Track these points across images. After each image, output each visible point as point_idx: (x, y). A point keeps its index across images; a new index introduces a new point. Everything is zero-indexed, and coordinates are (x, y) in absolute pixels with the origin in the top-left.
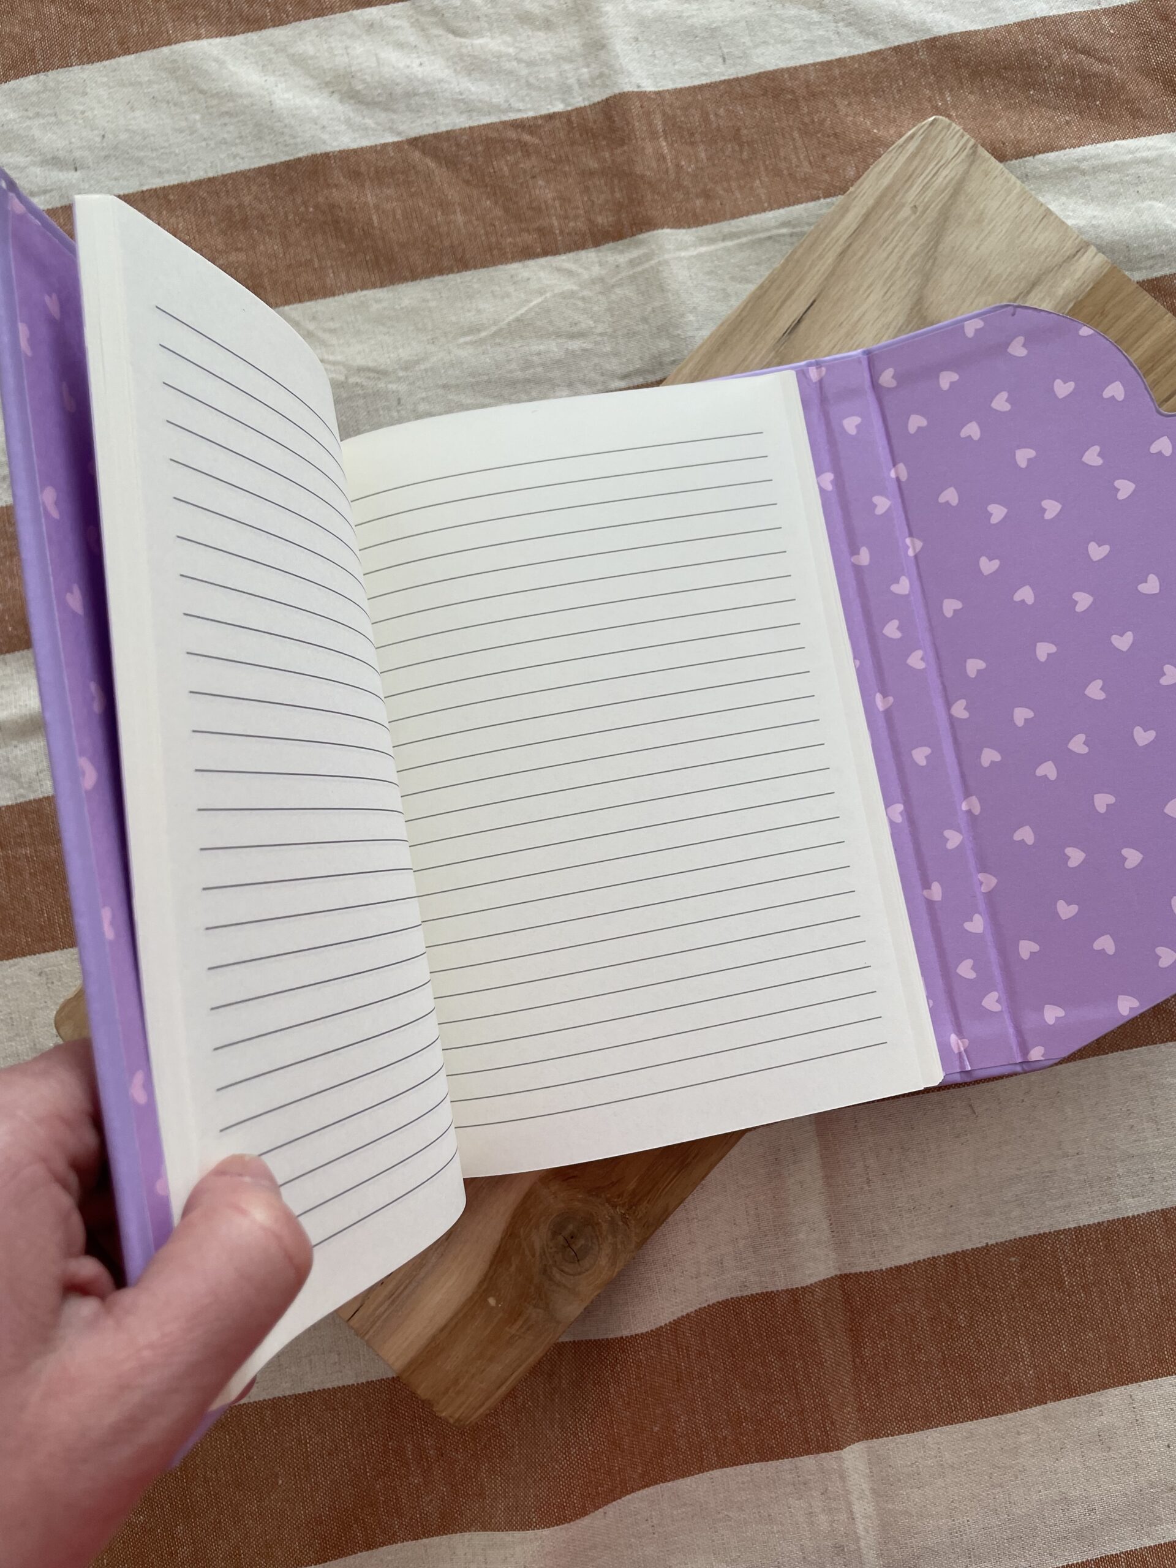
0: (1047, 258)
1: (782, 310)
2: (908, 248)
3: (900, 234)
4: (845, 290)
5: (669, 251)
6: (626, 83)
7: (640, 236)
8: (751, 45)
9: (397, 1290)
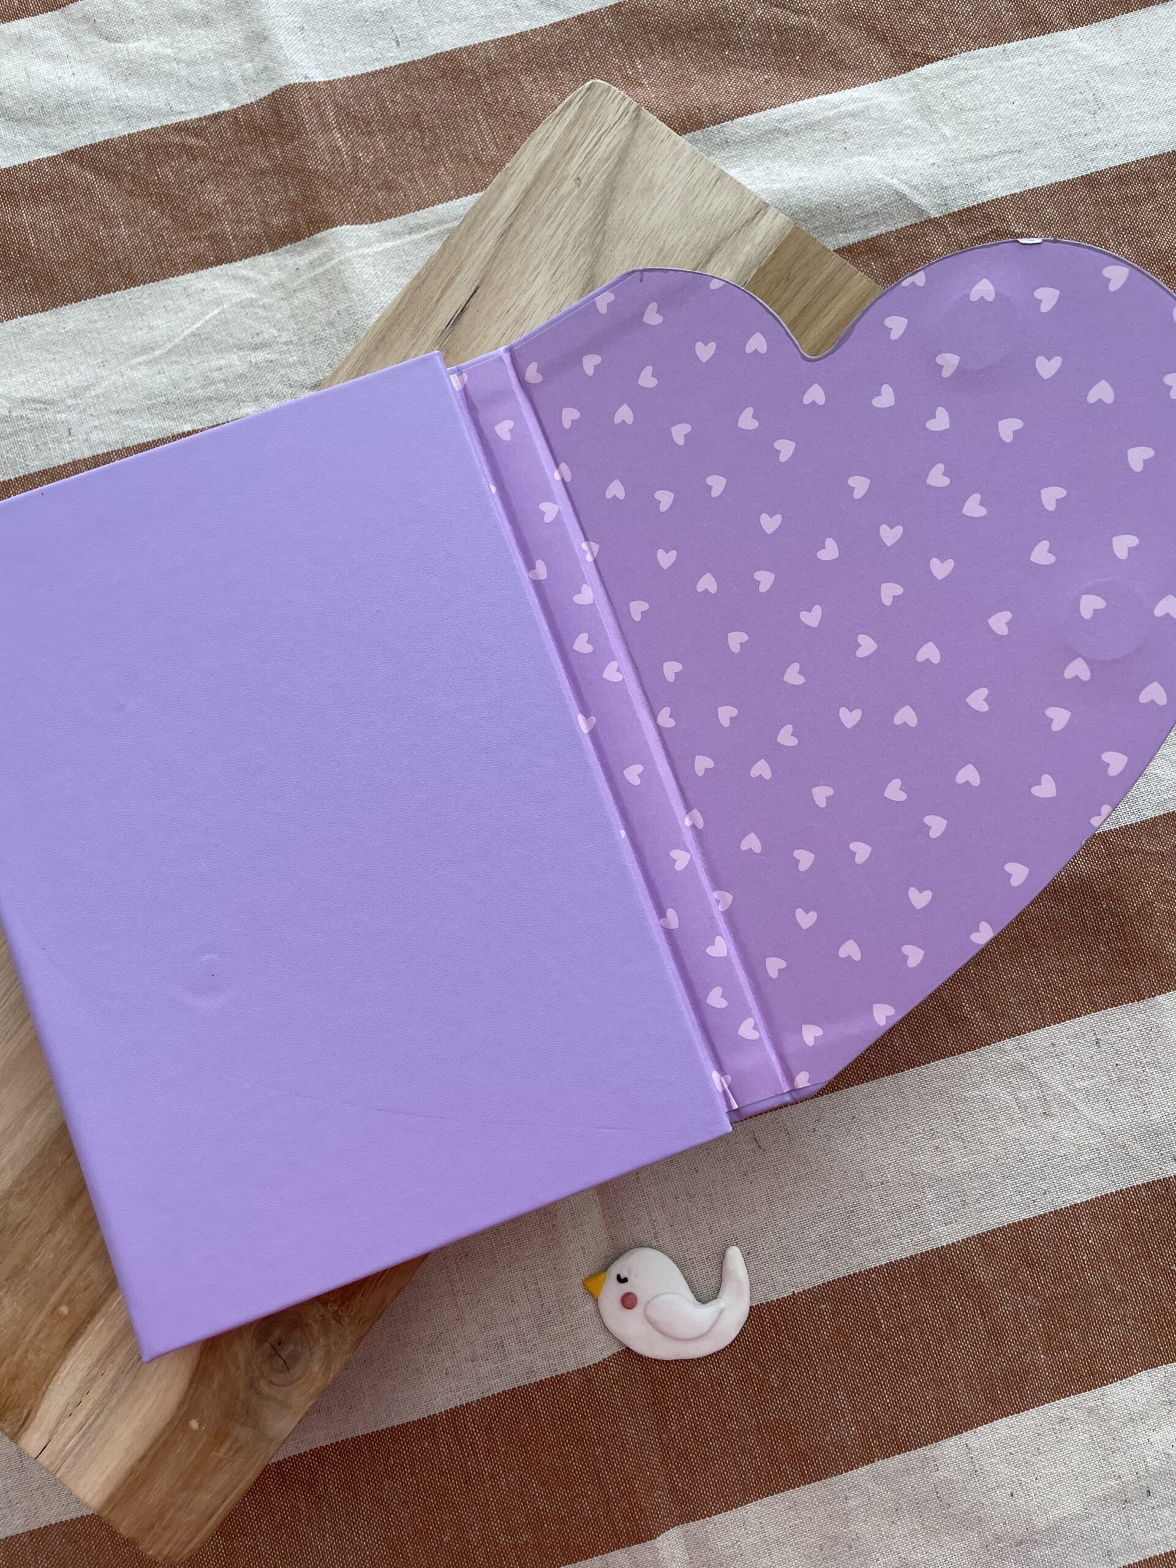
0: (724, 223)
1: (442, 301)
2: (574, 224)
3: (563, 210)
4: (509, 274)
5: (350, 249)
6: (292, 75)
7: (318, 235)
8: (425, 25)
9: (88, 1420)
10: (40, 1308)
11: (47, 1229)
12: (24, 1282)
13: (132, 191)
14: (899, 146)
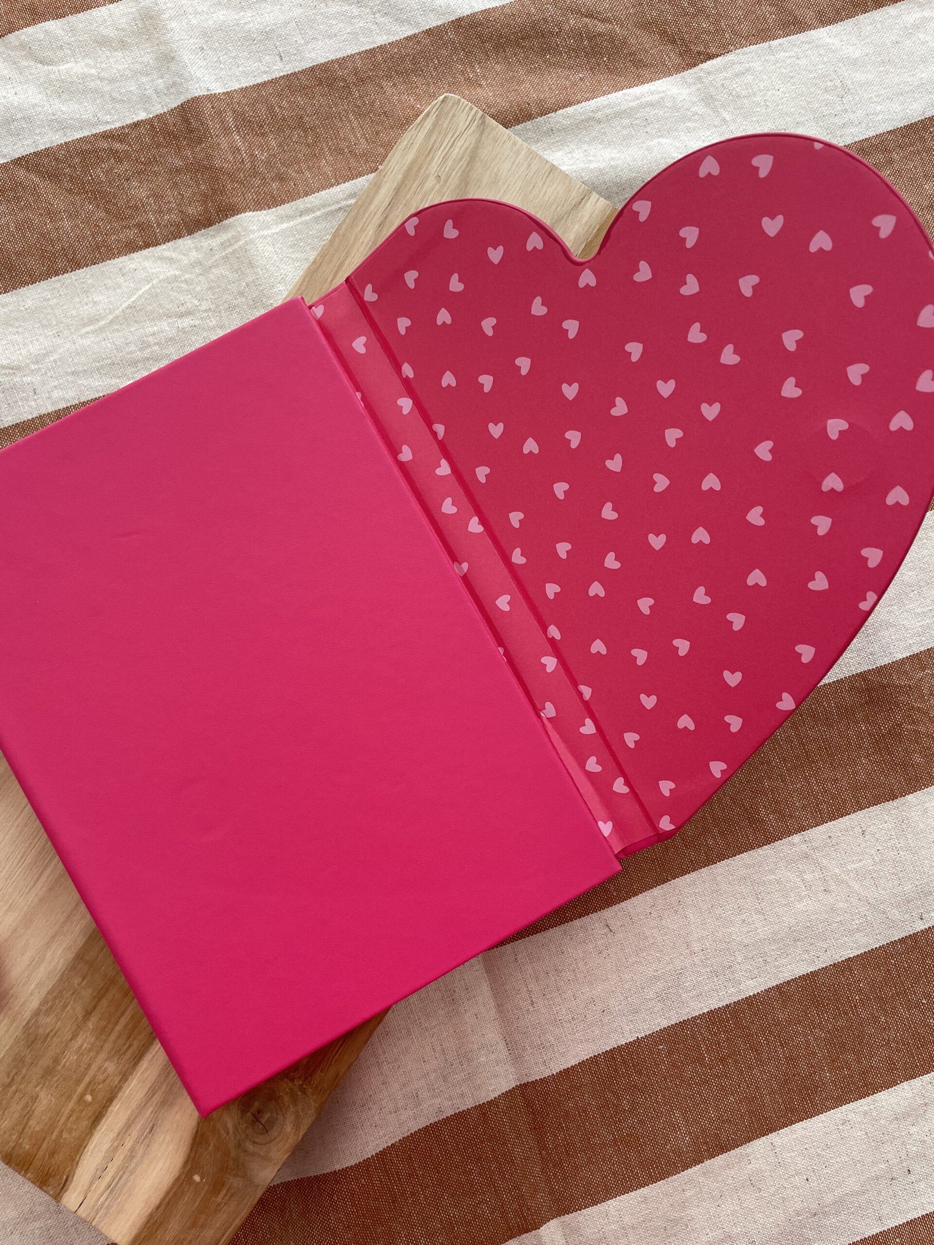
0: (557, 207)
5: (253, 232)
6: (196, 89)
7: (227, 221)
8: (302, 42)
9: (113, 1181)
10: (69, 1097)
11: (70, 1036)
12: (56, 1079)
13: (71, 190)
14: (689, 130)
